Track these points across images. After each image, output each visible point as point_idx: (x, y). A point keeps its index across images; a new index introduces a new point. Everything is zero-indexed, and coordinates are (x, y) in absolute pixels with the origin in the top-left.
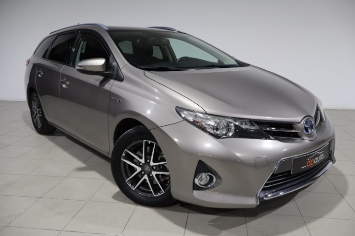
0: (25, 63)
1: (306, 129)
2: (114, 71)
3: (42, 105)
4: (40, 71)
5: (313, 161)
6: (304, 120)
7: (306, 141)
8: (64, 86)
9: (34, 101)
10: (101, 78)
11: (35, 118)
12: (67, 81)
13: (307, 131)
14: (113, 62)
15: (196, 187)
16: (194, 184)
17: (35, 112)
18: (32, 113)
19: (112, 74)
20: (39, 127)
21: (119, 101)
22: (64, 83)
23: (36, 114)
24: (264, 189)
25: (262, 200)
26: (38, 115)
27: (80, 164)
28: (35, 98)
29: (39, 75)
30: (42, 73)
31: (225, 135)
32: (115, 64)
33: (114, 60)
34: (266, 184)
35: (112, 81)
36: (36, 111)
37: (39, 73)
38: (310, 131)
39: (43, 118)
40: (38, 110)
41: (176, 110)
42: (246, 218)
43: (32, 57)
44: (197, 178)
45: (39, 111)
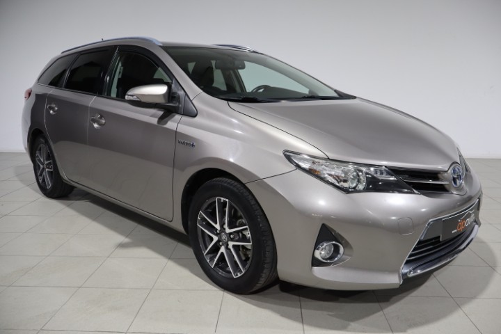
0: (23, 95)
1: (454, 180)
2: (179, 102)
3: (55, 155)
4: (53, 106)
5: (464, 224)
6: (451, 168)
7: (455, 195)
8: (96, 125)
9: (40, 150)
10: (161, 113)
11: (41, 175)
12: (101, 117)
13: (455, 183)
14: (178, 90)
15: (316, 262)
16: (313, 257)
17: (42, 166)
18: (36, 168)
19: (178, 107)
20: (49, 187)
21: (193, 145)
22: (94, 121)
23: (43, 168)
24: (408, 262)
25: (405, 277)
26: (47, 170)
27: (122, 239)
28: (41, 145)
29: (51, 112)
30: (56, 109)
31: (354, 188)
32: (181, 93)
33: (180, 88)
34: (411, 256)
35: (177, 117)
36: (43, 164)
37: (51, 108)
38: (458, 182)
39: (55, 174)
40: (46, 162)
41: (285, 155)
42: (381, 304)
43: (34, 86)
44: (318, 249)
45: (47, 164)
